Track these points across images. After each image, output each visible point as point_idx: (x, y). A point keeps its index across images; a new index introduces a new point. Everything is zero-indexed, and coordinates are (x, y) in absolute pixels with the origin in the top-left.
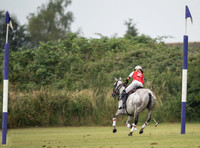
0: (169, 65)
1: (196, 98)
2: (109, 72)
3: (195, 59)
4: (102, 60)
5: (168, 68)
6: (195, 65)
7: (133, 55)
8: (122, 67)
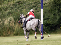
0: (34, 7)
1: (48, 22)
2: (6, 11)
3: (46, 4)
4: (2, 5)
5: (34, 8)
6: (47, 7)
7: (17, 3)
8: (12, 8)
